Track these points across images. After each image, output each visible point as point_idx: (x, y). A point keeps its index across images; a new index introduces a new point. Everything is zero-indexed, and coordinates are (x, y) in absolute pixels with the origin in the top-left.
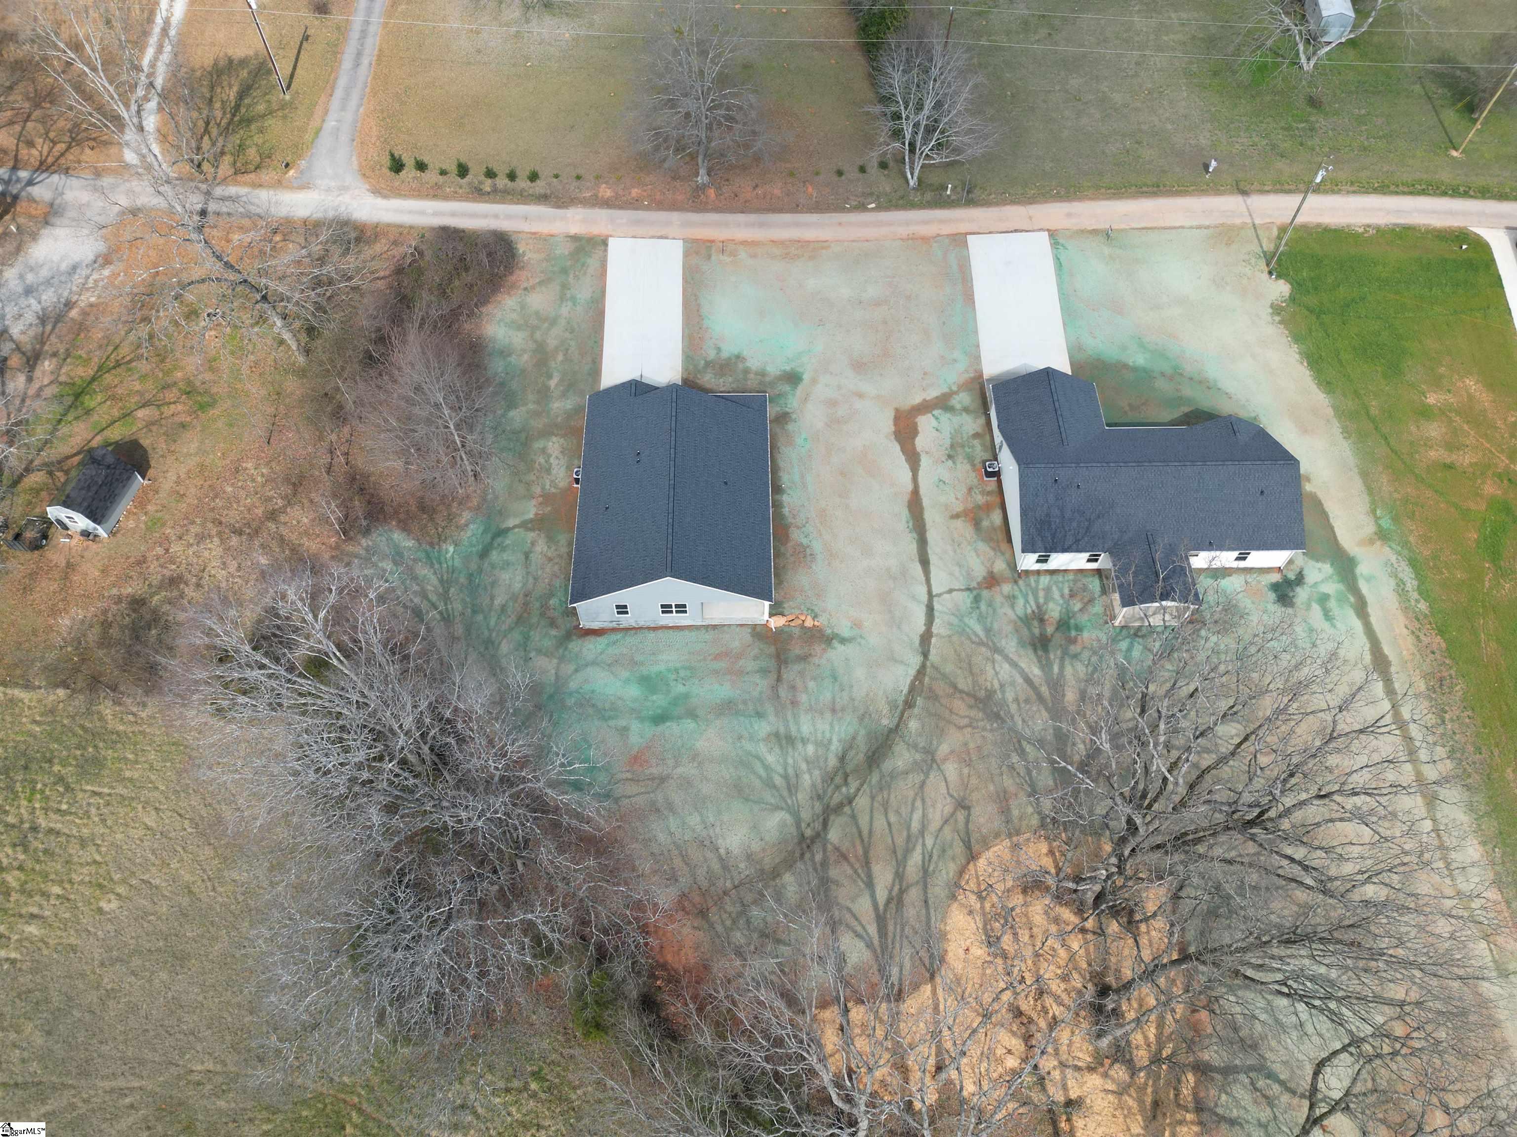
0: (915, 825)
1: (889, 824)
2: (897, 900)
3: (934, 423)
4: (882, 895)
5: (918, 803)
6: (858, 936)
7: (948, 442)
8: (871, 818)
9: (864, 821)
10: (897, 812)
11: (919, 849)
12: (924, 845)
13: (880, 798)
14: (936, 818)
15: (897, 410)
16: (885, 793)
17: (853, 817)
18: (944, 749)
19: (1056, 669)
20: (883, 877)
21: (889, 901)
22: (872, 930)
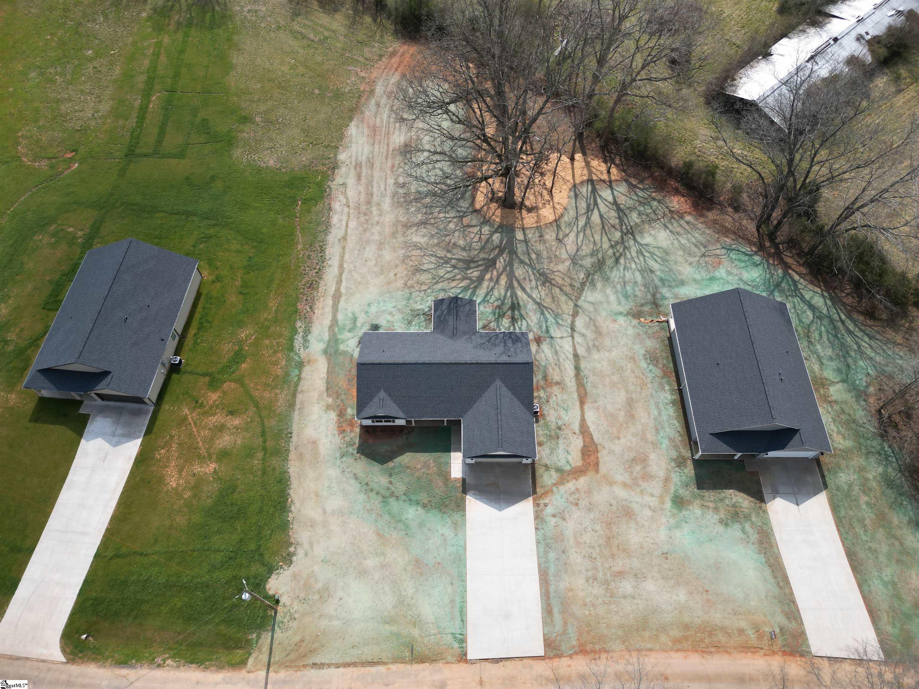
0: (581, 235)
1: (593, 237)
2: (589, 210)
3: (570, 458)
4: (596, 212)
5: (580, 243)
6: (606, 200)
7: (561, 441)
8: (601, 240)
9: (605, 239)
10: (589, 240)
11: (580, 227)
12: (577, 228)
13: (598, 247)
14: (572, 236)
15: (597, 471)
16: (595, 249)
17: (610, 240)
18: (568, 263)
19: (509, 294)
20: (595, 217)
21: (593, 210)
22: (599, 201)
